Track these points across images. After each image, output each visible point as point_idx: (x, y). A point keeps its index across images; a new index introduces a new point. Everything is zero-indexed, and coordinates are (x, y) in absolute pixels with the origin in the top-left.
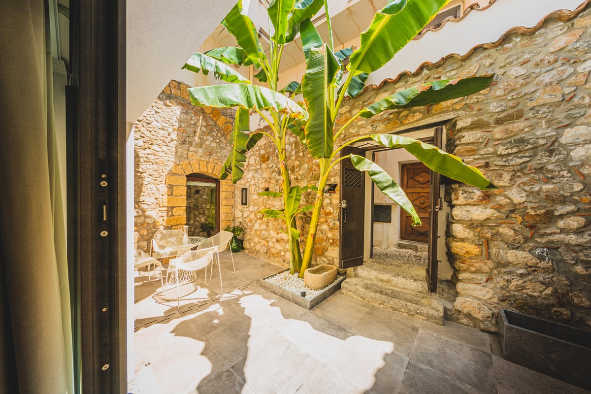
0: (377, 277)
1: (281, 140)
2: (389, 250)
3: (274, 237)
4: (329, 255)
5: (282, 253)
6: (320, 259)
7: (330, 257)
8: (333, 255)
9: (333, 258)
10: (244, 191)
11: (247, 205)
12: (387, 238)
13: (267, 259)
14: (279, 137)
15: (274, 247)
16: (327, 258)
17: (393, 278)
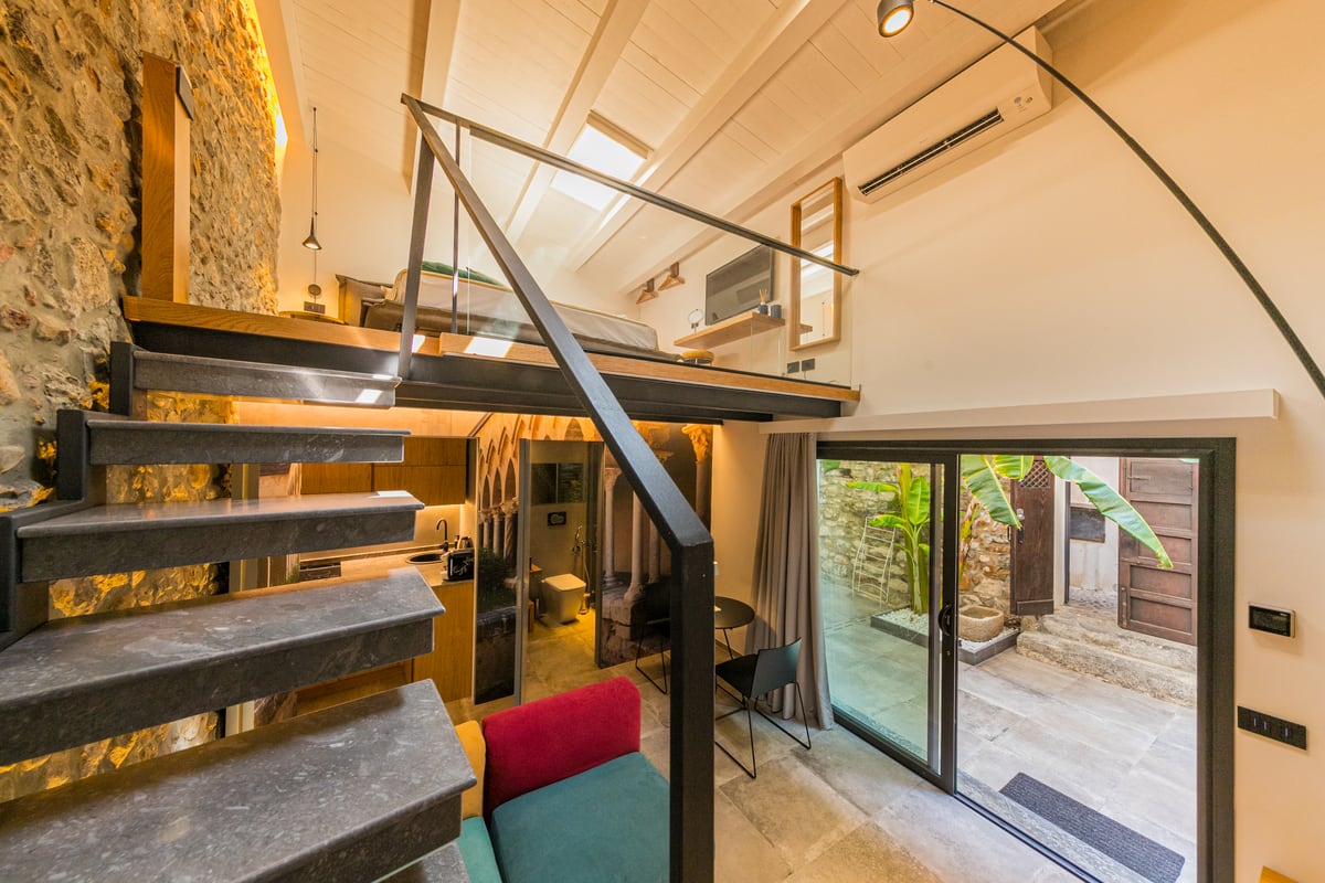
2: (1100, 594)
4: (983, 592)
6: (964, 598)
7: (986, 594)
8: (990, 593)
9: (992, 597)
12: (1097, 571)
16: (978, 596)
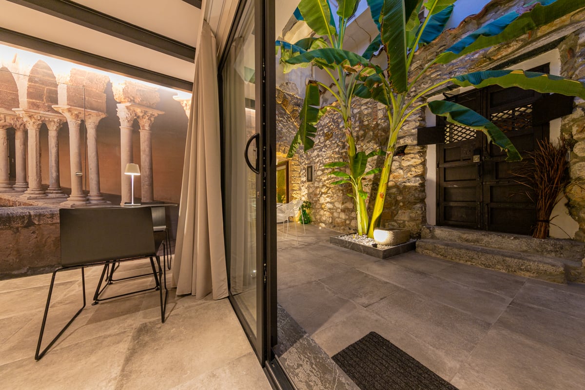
0: (460, 238)
1: (346, 108)
3: (339, 208)
4: (399, 219)
5: (348, 222)
6: (389, 224)
7: (401, 220)
8: (402, 219)
9: (404, 221)
10: (310, 169)
11: (312, 181)
13: (332, 228)
14: (345, 106)
15: (339, 217)
16: (396, 222)
17: (483, 237)
